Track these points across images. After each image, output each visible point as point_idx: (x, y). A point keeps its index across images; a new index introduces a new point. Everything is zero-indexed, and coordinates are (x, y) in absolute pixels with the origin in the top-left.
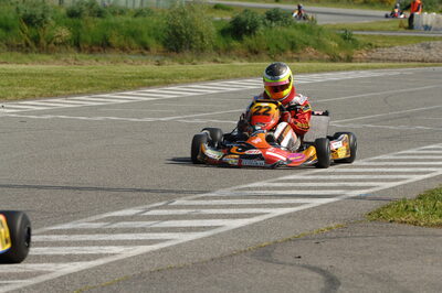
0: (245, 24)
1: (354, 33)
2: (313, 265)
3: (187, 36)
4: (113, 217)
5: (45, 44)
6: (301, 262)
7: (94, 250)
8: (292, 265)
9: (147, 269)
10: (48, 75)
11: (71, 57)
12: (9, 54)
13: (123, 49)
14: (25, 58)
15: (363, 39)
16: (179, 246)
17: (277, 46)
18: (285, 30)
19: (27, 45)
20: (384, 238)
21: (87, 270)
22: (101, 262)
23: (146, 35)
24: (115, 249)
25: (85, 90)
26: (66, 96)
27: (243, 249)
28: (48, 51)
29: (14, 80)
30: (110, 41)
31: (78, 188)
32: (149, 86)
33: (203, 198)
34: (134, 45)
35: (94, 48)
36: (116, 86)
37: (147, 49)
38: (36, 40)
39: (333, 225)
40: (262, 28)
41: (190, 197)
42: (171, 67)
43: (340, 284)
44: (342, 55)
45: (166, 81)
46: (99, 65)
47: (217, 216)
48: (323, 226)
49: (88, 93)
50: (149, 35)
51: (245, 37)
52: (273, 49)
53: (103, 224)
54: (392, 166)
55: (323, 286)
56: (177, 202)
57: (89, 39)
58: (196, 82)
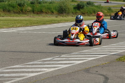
0: (81, 6)
1: (112, 8)
2: (101, 74)
3: (64, 9)
4: (44, 60)
5: (24, 11)
6: (97, 73)
7: (39, 70)
8: (95, 74)
9: (54, 75)
10: (25, 20)
11: (32, 15)
12: (14, 14)
13: (46, 13)
14: (19, 16)
15: (114, 10)
16: (63, 68)
17: (90, 12)
18: (92, 7)
19: (19, 12)
20: (121, 66)
21: (37, 75)
22: (41, 73)
23: (53, 9)
24: (45, 69)
25: (36, 24)
26: (30, 26)
27: (81, 69)
28: (25, 14)
29: (16, 22)
30: (43, 11)
31: (34, 52)
32: (54, 23)
33: (69, 55)
34: (50, 12)
35: (38, 13)
36: (44, 23)
37: (53, 13)
38: (22, 10)
39: (106, 62)
40: (85, 7)
41: (66, 55)
42: (60, 18)
43: (109, 79)
44: (108, 14)
45: (59, 22)
46: (40, 17)
47: (74, 60)
48: (104, 63)
49: (37, 25)
50: (54, 9)
51: (81, 9)
52: (89, 13)
53: (41, 62)
54: (123, 46)
55: (104, 80)
56: (62, 56)
57: (37, 10)
58: (67, 22)
